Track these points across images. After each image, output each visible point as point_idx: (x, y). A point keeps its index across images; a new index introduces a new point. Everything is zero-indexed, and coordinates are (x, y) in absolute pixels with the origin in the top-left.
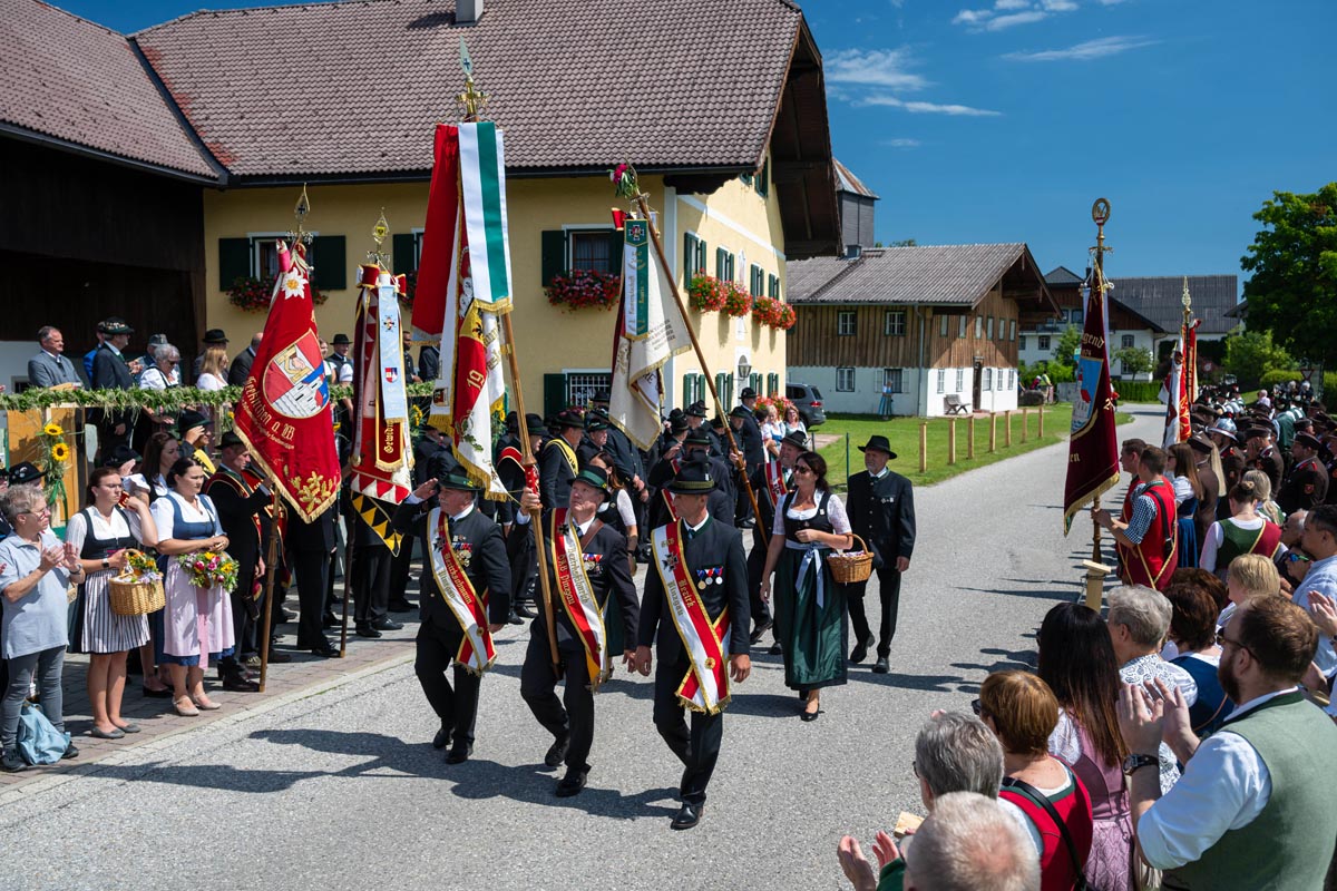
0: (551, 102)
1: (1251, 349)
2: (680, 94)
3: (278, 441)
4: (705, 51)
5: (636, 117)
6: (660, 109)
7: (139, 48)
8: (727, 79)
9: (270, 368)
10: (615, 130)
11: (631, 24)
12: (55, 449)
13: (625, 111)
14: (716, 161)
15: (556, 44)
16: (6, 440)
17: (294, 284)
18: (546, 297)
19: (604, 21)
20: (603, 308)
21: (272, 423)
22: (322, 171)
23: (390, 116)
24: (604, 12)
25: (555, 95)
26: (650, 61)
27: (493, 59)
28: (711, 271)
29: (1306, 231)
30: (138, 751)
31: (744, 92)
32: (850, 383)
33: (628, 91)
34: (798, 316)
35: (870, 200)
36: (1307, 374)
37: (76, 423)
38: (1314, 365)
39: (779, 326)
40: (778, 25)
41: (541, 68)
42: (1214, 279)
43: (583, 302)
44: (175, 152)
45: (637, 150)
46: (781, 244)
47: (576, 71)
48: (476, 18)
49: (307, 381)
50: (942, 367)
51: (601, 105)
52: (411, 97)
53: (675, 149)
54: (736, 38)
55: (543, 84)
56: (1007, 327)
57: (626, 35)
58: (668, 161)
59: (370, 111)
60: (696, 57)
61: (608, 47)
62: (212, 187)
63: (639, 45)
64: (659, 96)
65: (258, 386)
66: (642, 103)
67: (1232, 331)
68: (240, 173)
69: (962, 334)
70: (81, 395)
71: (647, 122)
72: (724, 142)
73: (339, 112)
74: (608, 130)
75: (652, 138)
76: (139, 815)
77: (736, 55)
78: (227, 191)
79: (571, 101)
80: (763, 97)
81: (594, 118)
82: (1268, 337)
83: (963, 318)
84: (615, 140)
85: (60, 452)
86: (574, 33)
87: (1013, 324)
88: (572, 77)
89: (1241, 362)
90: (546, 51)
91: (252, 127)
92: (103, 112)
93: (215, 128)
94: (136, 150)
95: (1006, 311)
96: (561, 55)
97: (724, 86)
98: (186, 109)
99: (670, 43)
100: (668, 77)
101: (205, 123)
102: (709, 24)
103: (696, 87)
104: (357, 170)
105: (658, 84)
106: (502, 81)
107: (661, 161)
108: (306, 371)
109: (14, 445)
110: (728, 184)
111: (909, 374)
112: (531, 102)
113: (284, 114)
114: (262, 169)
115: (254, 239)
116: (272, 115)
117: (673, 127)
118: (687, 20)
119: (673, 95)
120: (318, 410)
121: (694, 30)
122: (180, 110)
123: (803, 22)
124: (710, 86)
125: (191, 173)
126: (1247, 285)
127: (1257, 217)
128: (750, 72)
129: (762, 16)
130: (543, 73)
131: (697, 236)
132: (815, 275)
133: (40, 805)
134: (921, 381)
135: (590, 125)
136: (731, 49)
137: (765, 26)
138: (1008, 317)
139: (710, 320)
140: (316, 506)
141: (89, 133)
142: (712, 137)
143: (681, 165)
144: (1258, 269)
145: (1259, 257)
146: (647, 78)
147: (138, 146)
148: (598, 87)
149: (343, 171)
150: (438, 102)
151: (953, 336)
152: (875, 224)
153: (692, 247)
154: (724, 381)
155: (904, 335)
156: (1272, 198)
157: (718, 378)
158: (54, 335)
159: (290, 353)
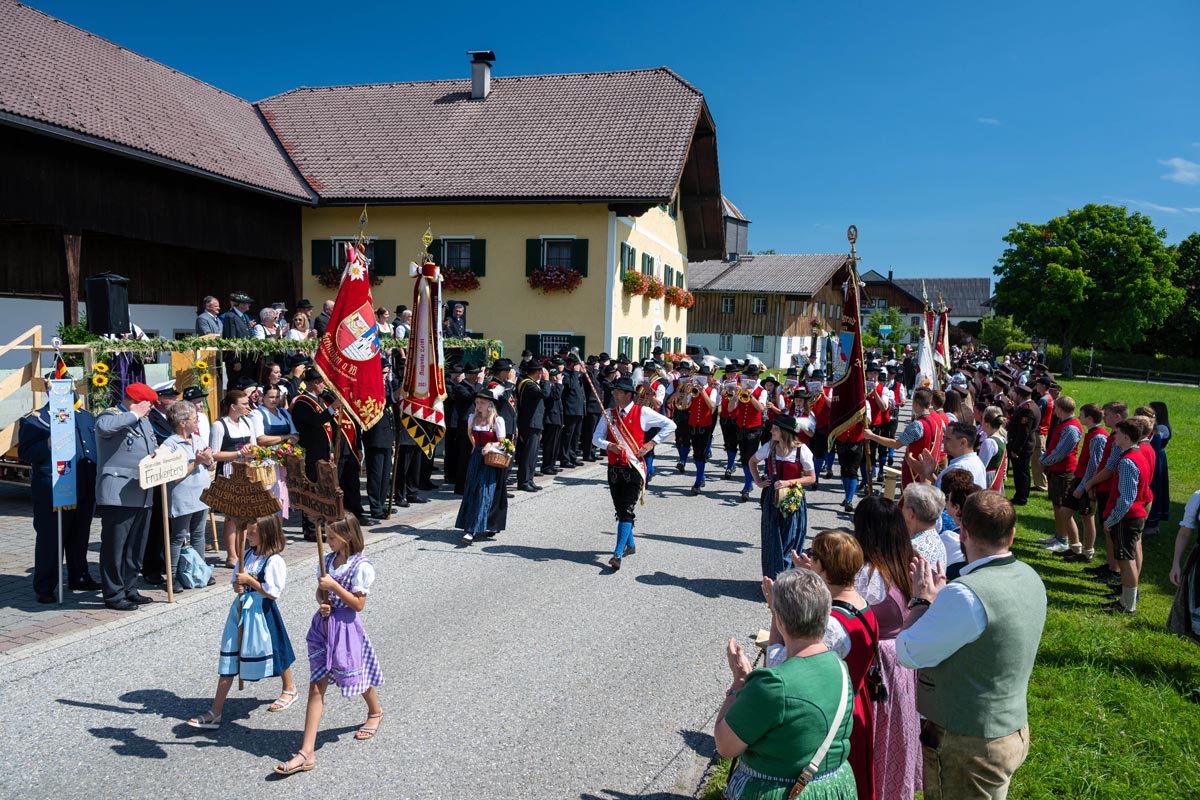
0: (534, 153)
1: (998, 327)
2: (620, 149)
3: (346, 376)
4: (637, 121)
5: (590, 164)
6: (607, 159)
7: (260, 111)
8: (652, 140)
9: (341, 327)
10: (577, 173)
12: (202, 377)
13: (584, 160)
14: (644, 195)
15: (538, 115)
16: (170, 371)
17: (357, 270)
18: (529, 285)
20: (566, 291)
21: (342, 363)
22: (381, 196)
23: (426, 160)
25: (537, 149)
26: (601, 127)
27: (496, 123)
28: (638, 268)
29: (1038, 249)
31: (663, 148)
32: (728, 345)
33: (585, 147)
34: (695, 300)
35: (745, 223)
36: (1035, 345)
37: (216, 361)
38: (1040, 340)
39: (683, 306)
40: (687, 104)
41: (528, 130)
42: (975, 279)
43: (550, 289)
44: (284, 182)
45: (591, 186)
46: (686, 253)
48: (486, 95)
49: (365, 336)
50: (791, 335)
51: (567, 156)
52: (441, 148)
53: (616, 186)
54: (658, 112)
55: (529, 141)
56: (835, 310)
58: (612, 194)
59: (414, 157)
62: (308, 205)
64: (606, 150)
66: (595, 155)
67: (986, 316)
68: (327, 197)
69: (804, 313)
70: (220, 342)
71: (598, 168)
72: (650, 183)
73: (393, 157)
74: (571, 173)
75: (601, 179)
77: (659, 124)
78: (318, 209)
79: (547, 152)
80: (676, 153)
81: (562, 165)
82: (1010, 320)
83: (805, 303)
84: (576, 179)
85: (206, 379)
86: (551, 107)
87: (840, 307)
88: (548, 137)
89: (991, 336)
90: (531, 119)
91: (335, 166)
92: (236, 154)
93: (311, 166)
94: (258, 180)
95: (835, 299)
96: (542, 122)
97: (650, 144)
98: (291, 153)
99: (615, 115)
100: (613, 138)
101: (304, 163)
104: (404, 196)
105: (606, 142)
106: (501, 138)
107: (607, 194)
108: (365, 329)
110: (651, 210)
111: (768, 340)
113: (356, 158)
114: (340, 194)
115: (335, 240)
116: (348, 158)
117: (615, 172)
119: (616, 150)
120: (373, 355)
122: (287, 153)
123: (704, 101)
125: (294, 196)
126: (997, 285)
127: (1006, 239)
128: (667, 136)
129: (676, 98)
131: (631, 242)
132: (707, 272)
133: (190, 612)
134: (777, 345)
135: (560, 169)
136: (655, 120)
137: (679, 104)
138: (835, 303)
139: (637, 300)
140: (371, 419)
141: (227, 168)
142: (641, 179)
143: (620, 197)
144: (1005, 274)
145: (1006, 266)
146: (599, 139)
147: (259, 177)
148: (566, 144)
149: (395, 196)
150: (459, 151)
151: (798, 313)
152: (748, 239)
153: (627, 253)
154: (645, 342)
155: (766, 314)
156: (1015, 227)
157: (641, 340)
158: (215, 302)
159: (354, 317)
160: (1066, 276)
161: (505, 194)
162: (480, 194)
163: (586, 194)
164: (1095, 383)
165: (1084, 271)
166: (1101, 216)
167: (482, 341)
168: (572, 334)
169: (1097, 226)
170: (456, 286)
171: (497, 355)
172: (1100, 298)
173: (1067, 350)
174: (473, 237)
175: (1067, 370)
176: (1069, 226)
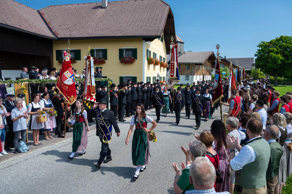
0: (121, 23)
1: (256, 72)
2: (146, 22)
3: (65, 89)
4: (151, 13)
5: (137, 26)
6: (142, 25)
7: (40, 13)
8: (155, 19)
9: (63, 75)
10: (133, 29)
11: (136, 8)
13: (135, 25)
14: (153, 35)
15: (122, 12)
16: (14, 89)
17: (67, 58)
18: (120, 62)
19: (131, 8)
20: (131, 64)
21: (64, 86)
22: (76, 37)
23: (89, 26)
24: (131, 6)
26: (140, 15)
27: (109, 15)
28: (152, 57)
29: (267, 49)
30: (41, 149)
31: (158, 22)
33: (136, 21)
35: (183, 43)
36: (267, 77)
37: (28, 86)
38: (268, 75)
39: (165, 67)
40: (165, 8)
41: (119, 17)
42: (249, 58)
43: (127, 63)
44: (47, 33)
45: (138, 33)
46: (166, 51)
47: (126, 17)
48: (106, 7)
49: (70, 77)
50: (197, 75)
51: (130, 24)
52: (93, 22)
53: (145, 33)
54: (157, 11)
55: (119, 20)
56: (209, 68)
57: (135, 10)
58: (144, 35)
59: (85, 25)
60: (149, 15)
61: (132, 13)
62: (54, 40)
63: (138, 12)
64: (142, 22)
65: (61, 79)
66: (138, 24)
67: (253, 68)
68: (60, 37)
69: (200, 69)
70: (29, 81)
71: (139, 28)
72: (154, 31)
73: (79, 25)
74: (132, 29)
75: (140, 31)
76: (41, 161)
77: (157, 14)
78: (57, 41)
80: (162, 23)
81: (129, 27)
82: (260, 70)
83: (201, 66)
84: (133, 31)
85: (25, 92)
86: (125, 10)
87: (210, 67)
88: (125, 19)
89: (254, 74)
90: (120, 13)
91: (62, 28)
92: (33, 25)
93: (55, 28)
94: (39, 33)
95: (209, 64)
96: (123, 14)
98: (49, 25)
99: (144, 12)
100: (143, 19)
101: (53, 27)
102: (152, 8)
103: (149, 21)
104: (83, 37)
105: (142, 20)
106: (111, 19)
107: (142, 35)
108: (70, 75)
109: (16, 90)
110: (155, 40)
112: (117, 24)
113: (68, 26)
114: (64, 36)
115: (63, 50)
116: (66, 26)
117: (145, 28)
118: (147, 7)
119: (145, 22)
120: (73, 83)
121: (149, 9)
122: (48, 25)
123: (170, 8)
124: (152, 20)
125: (50, 37)
126: (256, 60)
127: (258, 46)
128: (159, 18)
129: (162, 7)
130: (119, 18)
131: (149, 50)
133: (22, 160)
134: (192, 78)
136: (156, 13)
137: (163, 9)
138: (209, 65)
139: (152, 66)
140: (73, 102)
141: (30, 29)
142: (152, 30)
143: (146, 36)
144: (258, 56)
145: (258, 54)
146: (139, 19)
147: (40, 32)
148: (130, 21)
149: (80, 37)
150: (98, 23)
151: (199, 69)
152: (184, 48)
153: (148, 52)
154: (154, 78)
155: (189, 69)
156: (261, 42)
157: (153, 77)
158: (26, 69)
159: (67, 72)
160: (275, 57)
161: (112, 36)
162: (105, 36)
163: (136, 35)
164: (284, 87)
165: (280, 55)
166: (285, 39)
167: (106, 79)
168: (133, 76)
169: (284, 42)
170: (99, 63)
171: (111, 83)
172: (285, 63)
173: (276, 78)
174: (103, 49)
175: (276, 83)
176: (276, 42)
